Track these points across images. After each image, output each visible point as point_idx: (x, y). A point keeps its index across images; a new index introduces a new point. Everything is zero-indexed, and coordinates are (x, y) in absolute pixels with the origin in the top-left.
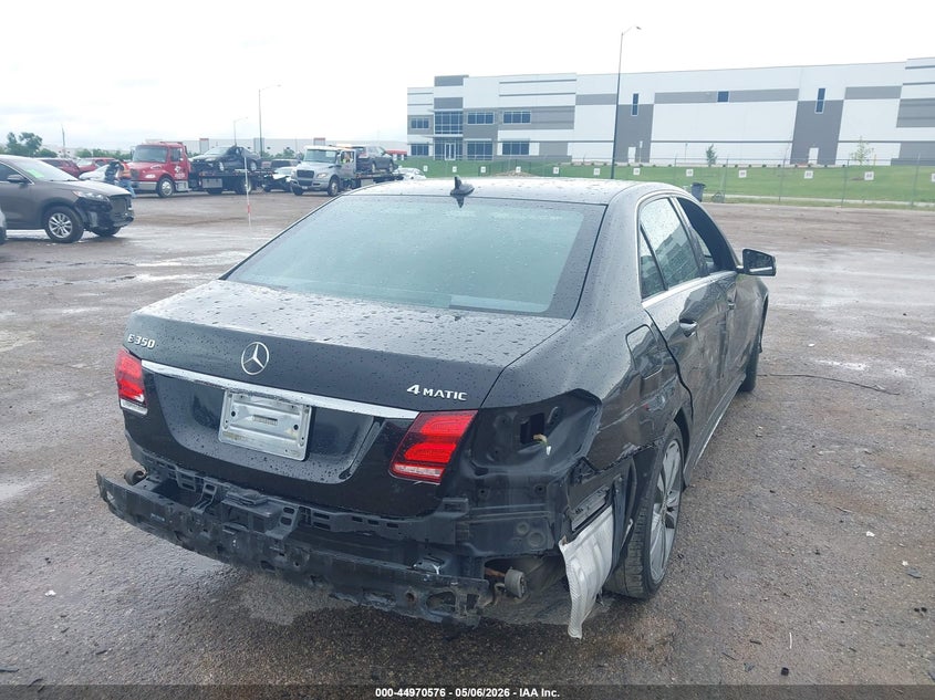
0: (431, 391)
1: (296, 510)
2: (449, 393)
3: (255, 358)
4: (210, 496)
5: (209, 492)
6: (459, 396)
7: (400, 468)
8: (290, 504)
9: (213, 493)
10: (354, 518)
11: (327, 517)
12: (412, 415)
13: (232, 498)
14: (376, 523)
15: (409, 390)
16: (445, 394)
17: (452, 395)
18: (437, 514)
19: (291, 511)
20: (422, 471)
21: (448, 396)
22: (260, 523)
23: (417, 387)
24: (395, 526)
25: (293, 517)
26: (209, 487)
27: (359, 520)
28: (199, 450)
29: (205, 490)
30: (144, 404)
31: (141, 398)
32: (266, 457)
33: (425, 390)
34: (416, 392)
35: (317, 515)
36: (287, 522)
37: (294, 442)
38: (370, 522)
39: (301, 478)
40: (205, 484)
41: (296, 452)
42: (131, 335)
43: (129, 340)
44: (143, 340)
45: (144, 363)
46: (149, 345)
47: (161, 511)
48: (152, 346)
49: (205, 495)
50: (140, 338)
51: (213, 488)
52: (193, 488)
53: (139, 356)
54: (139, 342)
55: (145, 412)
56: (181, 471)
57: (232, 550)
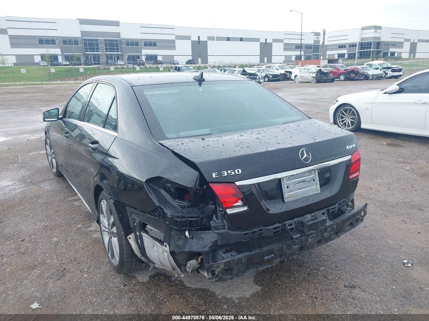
1: (326, 212)
3: (305, 155)
4: (293, 228)
5: (292, 227)
7: (351, 177)
8: (323, 211)
9: (293, 226)
11: (335, 208)
13: (308, 221)
15: (347, 148)
17: (354, 146)
19: (325, 214)
22: (323, 223)
26: (290, 225)
28: (280, 211)
30: (243, 205)
31: (240, 203)
32: (307, 198)
33: (350, 147)
35: (331, 209)
37: (315, 186)
40: (288, 225)
41: (317, 190)
42: (214, 174)
43: (214, 176)
44: (229, 172)
45: (238, 183)
46: (237, 173)
47: (271, 252)
48: (240, 172)
49: (290, 229)
50: (226, 172)
51: (292, 225)
52: (279, 232)
53: (230, 181)
54: (226, 175)
55: (246, 208)
56: (271, 227)
57: (308, 245)
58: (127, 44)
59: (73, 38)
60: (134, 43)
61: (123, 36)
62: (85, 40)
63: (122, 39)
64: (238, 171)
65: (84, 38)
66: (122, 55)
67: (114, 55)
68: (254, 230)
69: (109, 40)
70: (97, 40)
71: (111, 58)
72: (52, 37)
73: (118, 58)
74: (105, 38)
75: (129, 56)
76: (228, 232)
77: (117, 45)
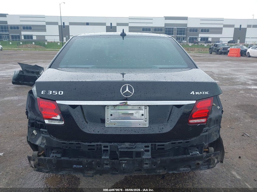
0: (198, 93)
1: (150, 146)
2: (204, 92)
3: (127, 90)
4: (107, 150)
6: (207, 93)
7: (191, 121)
8: (146, 144)
9: (109, 149)
10: (172, 143)
11: (163, 145)
12: (194, 102)
13: (122, 148)
14: (181, 143)
15: (191, 93)
16: (203, 93)
17: (205, 93)
18: (201, 134)
19: (148, 147)
20: (198, 121)
21: (204, 94)
22: (139, 154)
23: (193, 92)
24: (189, 142)
25: (150, 148)
26: (104, 147)
27: (175, 143)
29: (103, 148)
30: (60, 120)
31: (58, 117)
33: (196, 93)
34: (194, 94)
35: (159, 145)
36: (148, 151)
37: (142, 120)
38: (179, 143)
39: (151, 133)
40: (103, 146)
41: (145, 124)
42: (42, 91)
43: (42, 93)
44: (54, 92)
45: (58, 102)
46: (59, 94)
47: (80, 163)
48: (62, 94)
49: (104, 150)
50: (51, 92)
51: (107, 147)
52: (94, 149)
53: (53, 99)
54: (51, 93)
55: (63, 123)
56: (87, 144)
57: (122, 169)
58: (190, 31)
59: (160, 27)
60: (195, 30)
61: (189, 26)
62: (166, 28)
63: (188, 28)
64: (61, 93)
65: (166, 27)
66: (186, 37)
67: (181, 37)
68: (73, 142)
69: (180, 28)
70: (173, 28)
71: (179, 39)
72: (149, 27)
73: (183, 39)
74: (178, 27)
75: (190, 38)
76: (49, 137)
77: (184, 31)
